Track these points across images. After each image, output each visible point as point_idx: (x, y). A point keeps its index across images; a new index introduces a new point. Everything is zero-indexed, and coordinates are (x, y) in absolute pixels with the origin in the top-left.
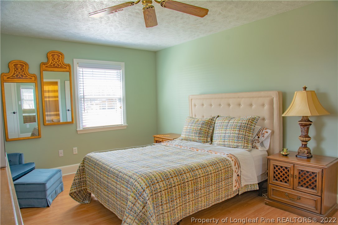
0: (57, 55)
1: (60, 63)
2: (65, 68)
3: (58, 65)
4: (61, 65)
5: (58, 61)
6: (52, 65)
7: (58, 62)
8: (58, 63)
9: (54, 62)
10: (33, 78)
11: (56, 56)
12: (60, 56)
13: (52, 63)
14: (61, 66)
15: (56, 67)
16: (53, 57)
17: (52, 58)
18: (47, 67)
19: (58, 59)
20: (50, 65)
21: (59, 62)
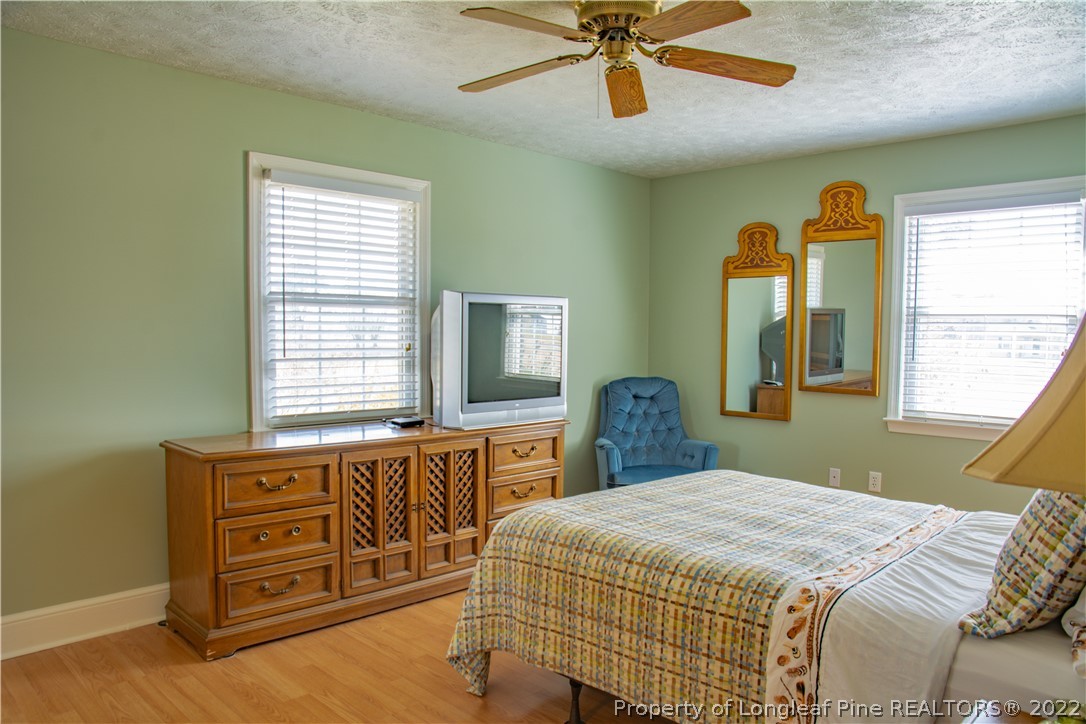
0: (845, 192)
1: (853, 217)
2: (866, 227)
3: (847, 222)
4: (853, 221)
5: (846, 210)
6: (829, 223)
7: (847, 212)
8: (846, 214)
9: (837, 215)
10: (784, 264)
11: (842, 196)
12: (853, 194)
13: (830, 218)
14: (853, 224)
15: (841, 228)
16: (835, 200)
17: (831, 205)
18: (816, 231)
19: (846, 206)
20: (826, 225)
21: (850, 212)
